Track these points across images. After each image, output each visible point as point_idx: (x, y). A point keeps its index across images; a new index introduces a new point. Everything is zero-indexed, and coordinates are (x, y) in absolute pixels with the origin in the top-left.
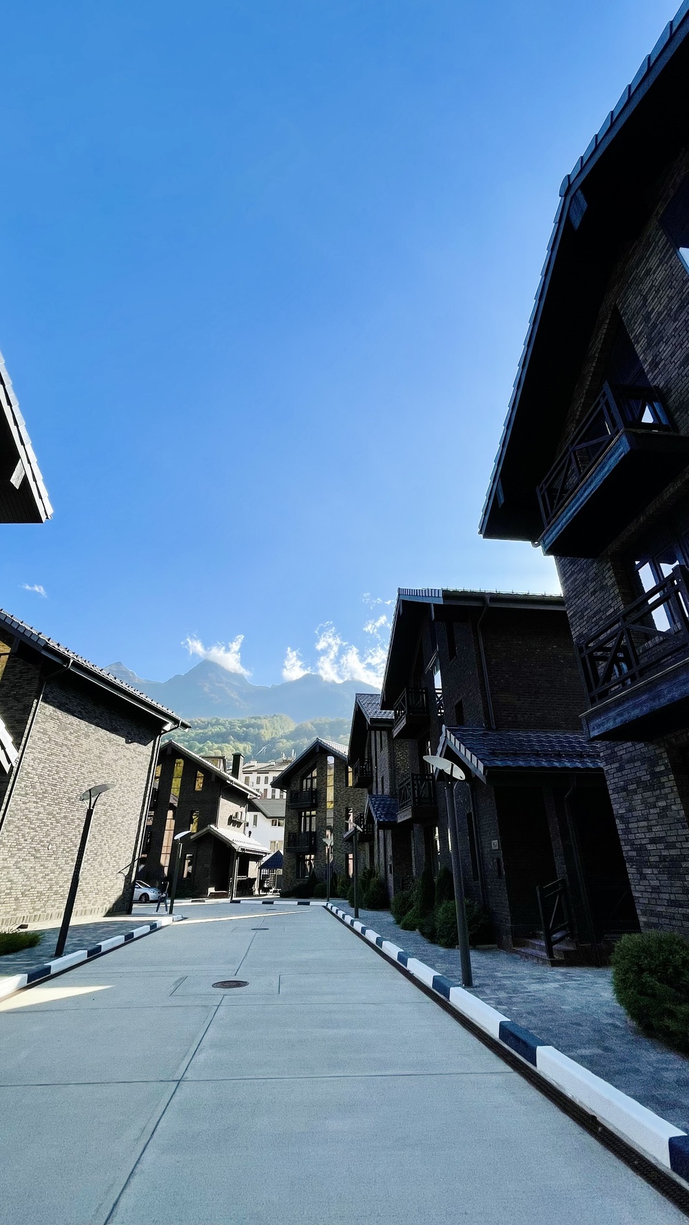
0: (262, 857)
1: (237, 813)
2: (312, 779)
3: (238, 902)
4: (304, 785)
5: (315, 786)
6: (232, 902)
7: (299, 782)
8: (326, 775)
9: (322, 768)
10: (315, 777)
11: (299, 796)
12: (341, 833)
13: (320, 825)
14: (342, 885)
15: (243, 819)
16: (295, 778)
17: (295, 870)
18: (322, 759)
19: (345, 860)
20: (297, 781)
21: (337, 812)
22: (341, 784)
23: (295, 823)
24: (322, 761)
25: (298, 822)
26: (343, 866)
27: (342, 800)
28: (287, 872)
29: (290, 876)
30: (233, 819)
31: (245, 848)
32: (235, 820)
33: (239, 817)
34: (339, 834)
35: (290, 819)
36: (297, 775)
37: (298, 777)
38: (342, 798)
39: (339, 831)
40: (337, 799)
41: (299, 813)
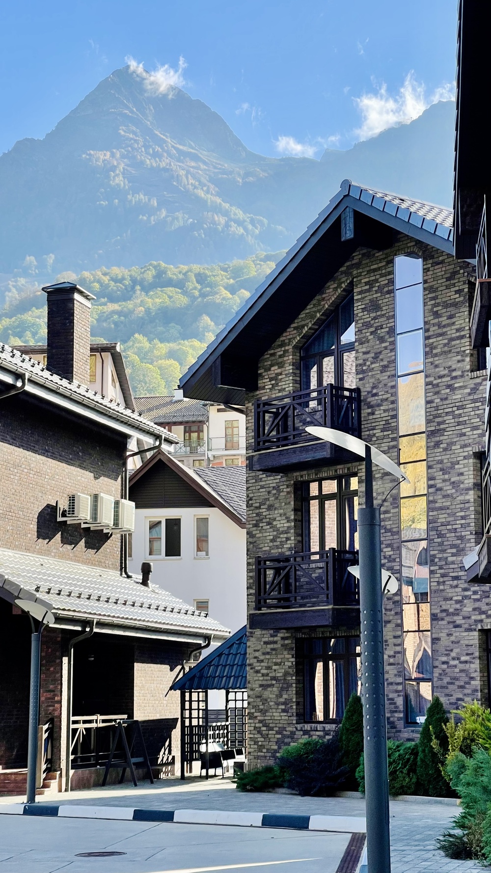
4: (313, 384)
10: (350, 347)
11: (290, 422)
15: (106, 519)
16: (273, 355)
17: (291, 694)
18: (375, 270)
19: (477, 654)
20: (281, 365)
21: (439, 475)
22: (453, 361)
23: (282, 524)
24: (376, 281)
25: (295, 520)
26: (472, 678)
27: (459, 424)
28: (265, 701)
29: (277, 716)
30: (60, 519)
31: (96, 618)
32: (70, 520)
33: (84, 514)
34: (453, 555)
35: (263, 510)
36: (281, 346)
37: (286, 351)
38: (460, 416)
39: (453, 546)
40: (439, 424)
41: (295, 484)
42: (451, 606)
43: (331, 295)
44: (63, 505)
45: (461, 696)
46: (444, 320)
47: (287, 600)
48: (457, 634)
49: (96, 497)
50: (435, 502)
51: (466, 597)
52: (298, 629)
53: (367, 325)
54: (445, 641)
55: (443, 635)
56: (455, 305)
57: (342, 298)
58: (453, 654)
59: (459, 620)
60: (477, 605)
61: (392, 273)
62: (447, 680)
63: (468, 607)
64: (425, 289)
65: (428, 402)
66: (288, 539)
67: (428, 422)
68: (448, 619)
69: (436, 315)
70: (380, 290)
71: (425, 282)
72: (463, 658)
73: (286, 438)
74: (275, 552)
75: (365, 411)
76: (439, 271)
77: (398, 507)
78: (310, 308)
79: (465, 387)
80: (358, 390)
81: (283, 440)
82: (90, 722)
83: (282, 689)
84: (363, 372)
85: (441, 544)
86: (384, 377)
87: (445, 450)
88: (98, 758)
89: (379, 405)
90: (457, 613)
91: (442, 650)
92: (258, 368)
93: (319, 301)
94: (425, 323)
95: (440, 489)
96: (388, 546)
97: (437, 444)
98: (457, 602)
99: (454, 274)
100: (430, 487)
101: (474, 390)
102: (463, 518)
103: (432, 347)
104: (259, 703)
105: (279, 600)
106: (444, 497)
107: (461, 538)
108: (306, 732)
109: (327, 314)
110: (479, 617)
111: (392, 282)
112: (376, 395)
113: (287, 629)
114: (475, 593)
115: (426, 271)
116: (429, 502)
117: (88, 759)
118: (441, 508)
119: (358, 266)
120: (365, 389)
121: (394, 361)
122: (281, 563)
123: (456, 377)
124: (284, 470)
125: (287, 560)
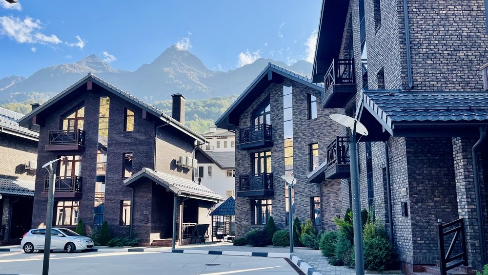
0: (215, 203)
1: (181, 158)
2: (265, 114)
3: (181, 251)
4: (256, 124)
5: (269, 122)
6: (175, 251)
7: (249, 119)
8: (282, 108)
9: (277, 100)
10: (268, 113)
11: (250, 135)
12: (304, 173)
13: (276, 166)
14: (307, 232)
15: (190, 164)
16: (244, 115)
17: (249, 216)
18: (277, 90)
19: (309, 204)
20: (246, 118)
21: (297, 151)
22: (302, 117)
23: (246, 165)
24: (277, 93)
25: (251, 164)
26: (308, 211)
27: (304, 135)
28: (241, 219)
29: (245, 223)
30: (177, 164)
31: (190, 193)
32: (179, 164)
33: (184, 162)
34: (302, 174)
35: (241, 161)
36: (246, 113)
37: (248, 114)
38: (304, 133)
39: (301, 172)
40: (297, 135)
41: (251, 154)
42: (301, 190)
43: (263, 97)
44: (178, 160)
45: (304, 217)
46: (299, 104)
47: (248, 188)
48: (303, 198)
49: (187, 158)
50: (296, 159)
51: (306, 187)
52: (251, 197)
53: (274, 106)
54: (299, 200)
55: (298, 198)
56: (303, 100)
57: (266, 98)
58: (301, 204)
59: (303, 194)
60: (309, 189)
61: (282, 90)
62: (299, 212)
63: (307, 190)
64: (293, 95)
65: (294, 129)
66: (249, 170)
67: (294, 135)
68: (301, 194)
69: (296, 103)
70: (279, 95)
71: (293, 93)
72: (305, 205)
73: (248, 140)
74: (244, 174)
75: (273, 132)
76: (297, 90)
77: (284, 160)
78: (256, 101)
79: (306, 124)
80: (271, 125)
81: (247, 140)
82: (187, 225)
83: (246, 215)
84: (273, 120)
85: (297, 171)
86: (279, 122)
87: (299, 143)
88: (189, 236)
89: (278, 130)
90: (303, 192)
91: (298, 203)
92: (239, 119)
93: (259, 99)
94: (293, 105)
95: (298, 155)
96: (281, 172)
97: (297, 141)
98: (303, 188)
99: (302, 91)
100: (294, 154)
101: (309, 125)
102: (305, 163)
103: (295, 112)
104: (239, 220)
105: (246, 188)
106: (299, 157)
107: (304, 169)
108: (254, 228)
109: (261, 103)
110: (310, 193)
111: (282, 93)
112: (277, 127)
113: (248, 197)
114: (309, 186)
115: (293, 90)
116: (294, 159)
117: (186, 236)
118: (298, 161)
119: (271, 89)
120: (274, 125)
121: (283, 117)
122: (246, 178)
123: (303, 122)
124: (247, 149)
125: (248, 176)
